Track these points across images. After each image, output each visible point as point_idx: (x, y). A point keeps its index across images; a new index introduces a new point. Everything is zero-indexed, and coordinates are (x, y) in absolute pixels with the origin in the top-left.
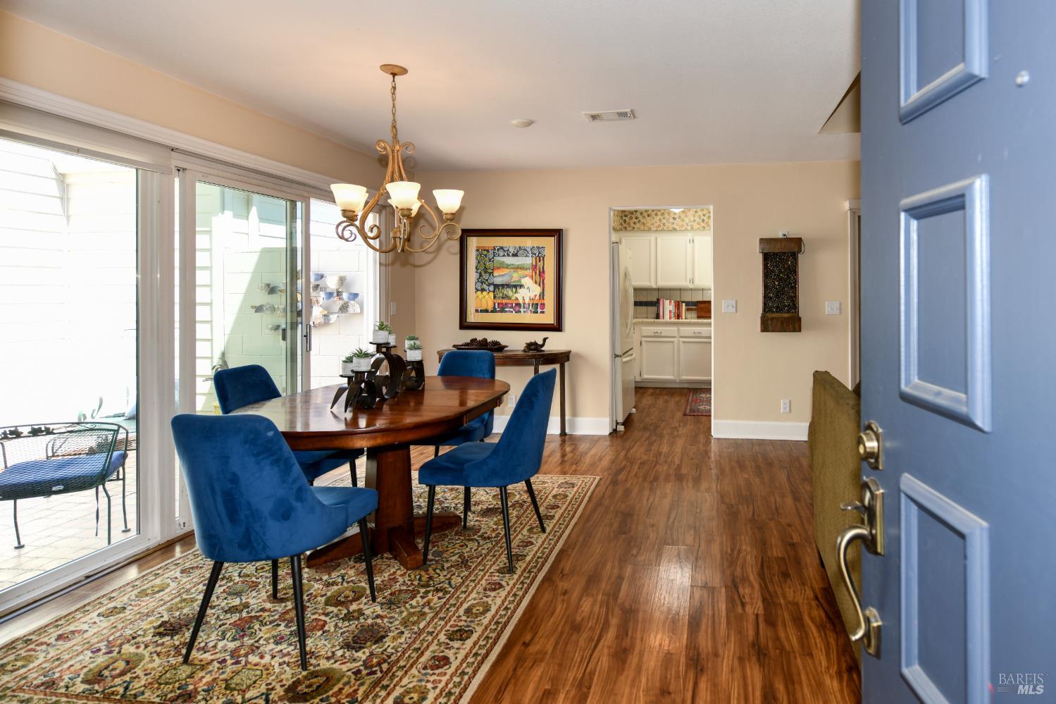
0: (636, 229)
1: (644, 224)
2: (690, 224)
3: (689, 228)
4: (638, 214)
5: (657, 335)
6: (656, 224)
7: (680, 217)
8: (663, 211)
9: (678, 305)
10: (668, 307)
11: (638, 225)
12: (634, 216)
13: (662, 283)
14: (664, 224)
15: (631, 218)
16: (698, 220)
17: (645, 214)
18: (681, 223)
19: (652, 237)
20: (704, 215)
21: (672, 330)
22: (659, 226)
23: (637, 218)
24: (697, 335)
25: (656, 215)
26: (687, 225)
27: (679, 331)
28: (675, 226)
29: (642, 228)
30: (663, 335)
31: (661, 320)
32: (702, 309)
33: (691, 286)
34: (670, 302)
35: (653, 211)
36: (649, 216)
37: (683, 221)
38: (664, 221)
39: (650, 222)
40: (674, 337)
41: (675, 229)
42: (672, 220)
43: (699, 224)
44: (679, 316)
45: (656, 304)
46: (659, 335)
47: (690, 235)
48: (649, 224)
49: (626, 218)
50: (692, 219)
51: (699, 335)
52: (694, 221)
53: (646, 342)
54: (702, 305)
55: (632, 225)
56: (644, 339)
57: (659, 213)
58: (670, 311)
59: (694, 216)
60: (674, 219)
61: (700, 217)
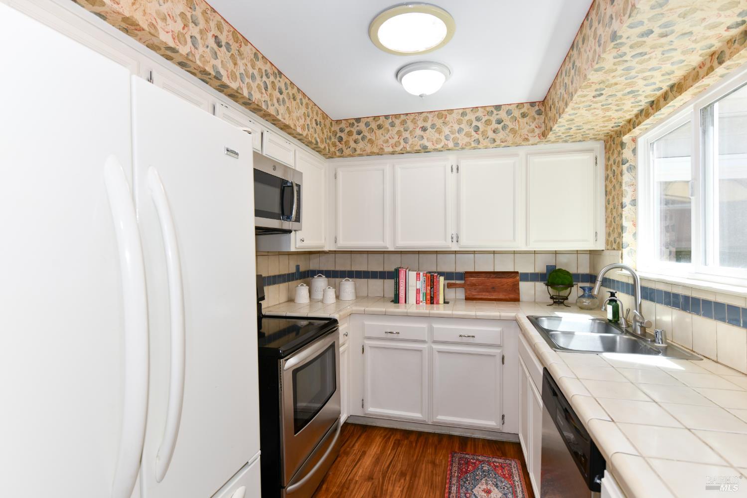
0: (358, 152)
1: (371, 142)
2: (452, 136)
3: (451, 145)
4: (362, 126)
5: (391, 335)
6: (392, 141)
7: (433, 126)
8: (403, 117)
9: (431, 281)
10: (414, 283)
11: (361, 145)
12: (354, 130)
13: (404, 243)
14: (406, 140)
15: (350, 133)
16: (466, 129)
17: (374, 125)
18: (437, 135)
19: (386, 164)
20: (478, 119)
21: (419, 328)
22: (397, 144)
23: (359, 133)
24: (465, 340)
25: (393, 125)
26: (447, 138)
27: (431, 330)
28: (425, 142)
29: (368, 149)
30: (401, 336)
31: (401, 308)
32: (473, 285)
33: (454, 247)
34: (418, 275)
35: (387, 117)
36: (380, 127)
37: (439, 131)
38: (406, 135)
39: (383, 138)
40: (423, 342)
41: (425, 150)
42: (419, 132)
43: (468, 135)
44: (432, 300)
45: (394, 275)
46: (395, 336)
47: (451, 159)
48: (380, 142)
49: (342, 135)
50: (456, 127)
51: (471, 340)
52: (460, 131)
53: (371, 347)
54: (473, 280)
55: (352, 144)
56: (367, 342)
57: (397, 122)
58: (418, 291)
59: (459, 122)
60: (424, 129)
61: (470, 123)
